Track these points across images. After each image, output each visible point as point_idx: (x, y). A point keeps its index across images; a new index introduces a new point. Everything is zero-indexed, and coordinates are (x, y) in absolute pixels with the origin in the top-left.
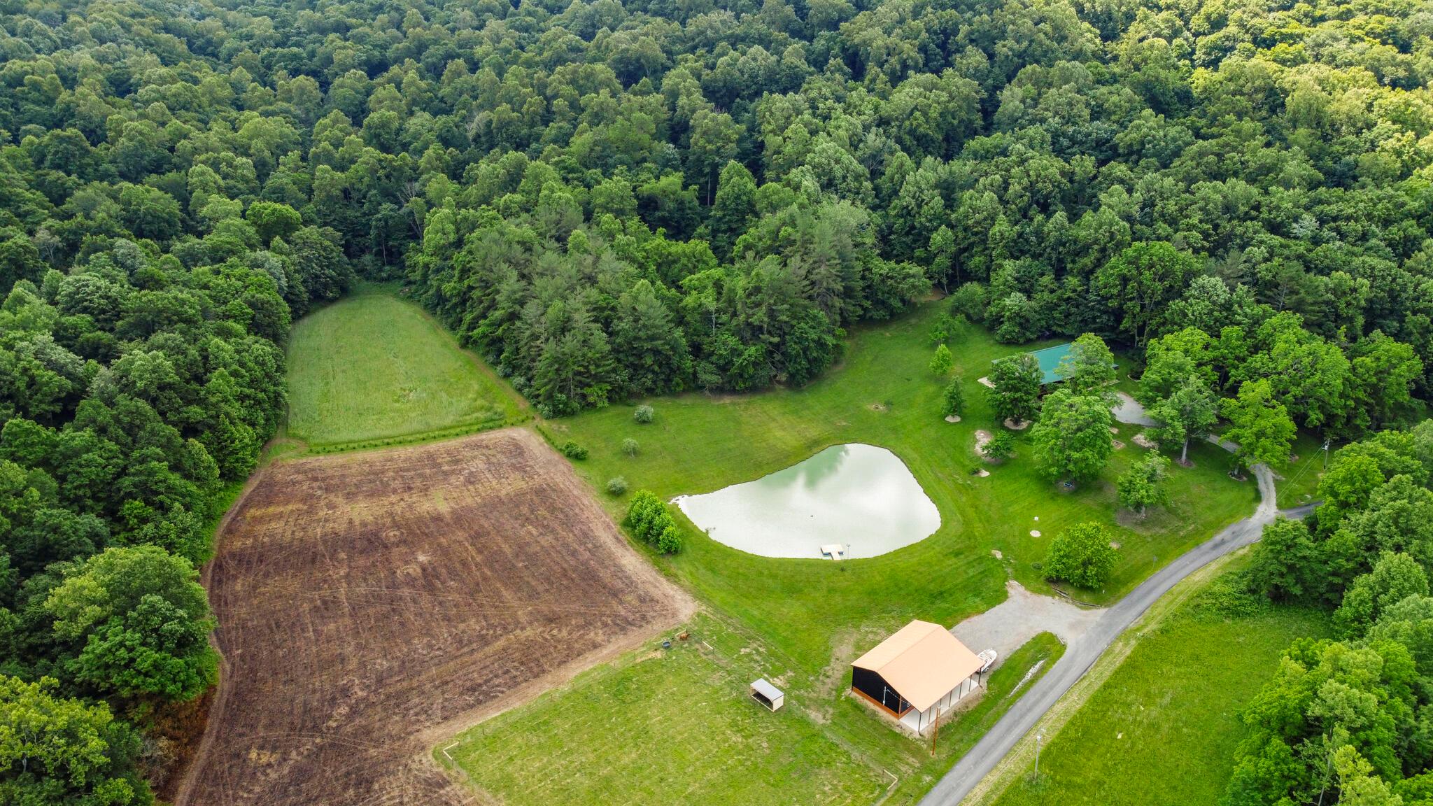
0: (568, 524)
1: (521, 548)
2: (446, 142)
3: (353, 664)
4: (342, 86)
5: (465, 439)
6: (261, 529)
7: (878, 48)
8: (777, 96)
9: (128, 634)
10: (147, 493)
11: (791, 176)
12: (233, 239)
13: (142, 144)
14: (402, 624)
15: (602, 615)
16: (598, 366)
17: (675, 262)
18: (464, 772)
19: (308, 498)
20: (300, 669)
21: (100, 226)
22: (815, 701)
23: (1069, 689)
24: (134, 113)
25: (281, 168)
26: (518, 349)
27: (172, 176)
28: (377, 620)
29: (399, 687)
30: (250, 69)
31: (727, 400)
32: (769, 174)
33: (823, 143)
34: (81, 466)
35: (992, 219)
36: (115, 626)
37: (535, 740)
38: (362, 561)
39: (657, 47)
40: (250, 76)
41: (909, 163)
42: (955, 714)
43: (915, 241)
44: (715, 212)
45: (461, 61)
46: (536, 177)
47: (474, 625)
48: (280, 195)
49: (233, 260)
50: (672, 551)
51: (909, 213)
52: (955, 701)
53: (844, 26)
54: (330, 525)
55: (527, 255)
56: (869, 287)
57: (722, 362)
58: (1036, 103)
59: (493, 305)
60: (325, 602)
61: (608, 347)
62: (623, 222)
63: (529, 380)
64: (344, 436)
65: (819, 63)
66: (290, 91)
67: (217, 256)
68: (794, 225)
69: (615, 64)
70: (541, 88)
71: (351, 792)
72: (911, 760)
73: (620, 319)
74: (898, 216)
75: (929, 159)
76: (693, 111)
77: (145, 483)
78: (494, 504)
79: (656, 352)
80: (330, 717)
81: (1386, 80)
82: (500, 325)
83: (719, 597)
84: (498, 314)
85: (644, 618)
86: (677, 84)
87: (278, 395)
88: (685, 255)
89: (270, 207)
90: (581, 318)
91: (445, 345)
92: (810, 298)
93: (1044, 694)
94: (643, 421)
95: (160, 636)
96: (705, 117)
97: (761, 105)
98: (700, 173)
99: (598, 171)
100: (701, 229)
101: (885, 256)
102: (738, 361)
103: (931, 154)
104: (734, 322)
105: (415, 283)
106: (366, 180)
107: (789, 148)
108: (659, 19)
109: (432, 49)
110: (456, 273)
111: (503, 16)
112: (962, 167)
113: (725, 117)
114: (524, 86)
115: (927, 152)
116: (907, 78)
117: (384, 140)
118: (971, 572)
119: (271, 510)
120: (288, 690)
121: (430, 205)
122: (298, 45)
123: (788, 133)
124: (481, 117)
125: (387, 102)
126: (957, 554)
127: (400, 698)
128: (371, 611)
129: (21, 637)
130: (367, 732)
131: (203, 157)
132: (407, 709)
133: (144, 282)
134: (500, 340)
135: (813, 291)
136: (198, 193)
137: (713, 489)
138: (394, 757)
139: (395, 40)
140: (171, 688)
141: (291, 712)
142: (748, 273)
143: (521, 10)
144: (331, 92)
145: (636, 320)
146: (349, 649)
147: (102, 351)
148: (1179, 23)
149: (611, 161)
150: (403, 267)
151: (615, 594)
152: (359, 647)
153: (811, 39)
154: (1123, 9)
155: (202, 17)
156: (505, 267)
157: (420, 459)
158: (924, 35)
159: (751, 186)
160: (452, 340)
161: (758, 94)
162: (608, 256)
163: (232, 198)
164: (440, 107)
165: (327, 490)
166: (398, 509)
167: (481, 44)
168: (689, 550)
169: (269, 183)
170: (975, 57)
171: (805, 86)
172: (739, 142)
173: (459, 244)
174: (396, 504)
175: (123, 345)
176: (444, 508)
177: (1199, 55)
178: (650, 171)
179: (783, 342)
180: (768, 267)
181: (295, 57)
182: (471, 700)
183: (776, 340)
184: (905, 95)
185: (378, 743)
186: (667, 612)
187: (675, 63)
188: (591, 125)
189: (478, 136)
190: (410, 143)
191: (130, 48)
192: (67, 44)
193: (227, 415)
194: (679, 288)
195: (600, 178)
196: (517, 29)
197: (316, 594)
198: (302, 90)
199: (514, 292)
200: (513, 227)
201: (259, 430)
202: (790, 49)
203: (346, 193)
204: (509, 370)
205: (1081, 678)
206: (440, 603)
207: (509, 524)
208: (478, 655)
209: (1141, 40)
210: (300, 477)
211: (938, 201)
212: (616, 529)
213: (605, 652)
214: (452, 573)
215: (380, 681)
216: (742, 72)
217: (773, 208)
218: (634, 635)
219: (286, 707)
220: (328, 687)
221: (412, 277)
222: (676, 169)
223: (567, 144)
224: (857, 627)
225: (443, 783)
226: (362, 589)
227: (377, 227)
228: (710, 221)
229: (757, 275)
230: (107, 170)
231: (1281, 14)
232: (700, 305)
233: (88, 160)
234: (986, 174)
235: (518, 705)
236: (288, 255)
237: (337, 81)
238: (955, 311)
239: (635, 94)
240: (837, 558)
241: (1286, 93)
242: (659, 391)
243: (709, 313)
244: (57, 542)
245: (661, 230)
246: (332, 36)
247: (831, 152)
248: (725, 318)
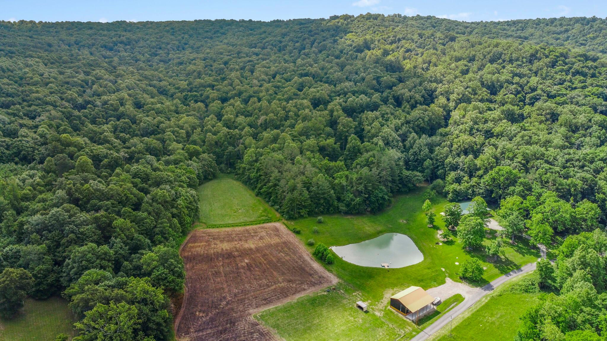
0: (294, 253)
1: (279, 260)
2: (251, 126)
3: (226, 290)
4: (213, 106)
5: (259, 225)
6: (193, 250)
7: (407, 96)
8: (369, 112)
9: (165, 270)
10: (162, 233)
11: (374, 140)
12: (181, 157)
13: (148, 125)
14: (241, 280)
15: (307, 281)
16: (305, 202)
17: (331, 169)
18: (264, 322)
19: (207, 241)
20: (210, 291)
21: (139, 151)
22: (378, 310)
23: (465, 311)
24: (145, 115)
25: (194, 134)
26: (277, 196)
27: (159, 136)
28: (233, 278)
29: (241, 297)
30: (180, 99)
31: (349, 217)
32: (366, 140)
33: (386, 129)
34: (143, 223)
35: (447, 157)
36: (161, 268)
37: (286, 315)
38: (227, 261)
39: (326, 95)
40: (180, 102)
41: (416, 137)
42: (425, 316)
43: (418, 165)
44: (346, 152)
45: (256, 98)
46: (284, 139)
47: (265, 281)
48: (194, 143)
49: (182, 164)
50: (330, 263)
51: (416, 154)
52: (425, 312)
53: (394, 88)
54: (215, 250)
55: (281, 165)
56: (401, 179)
57: (347, 203)
58: (464, 116)
59: (269, 181)
60: (216, 272)
61: (309, 196)
62: (314, 155)
63: (280, 207)
64: (218, 223)
65: (385, 101)
66: (195, 108)
67: (176, 162)
68: (374, 157)
69: (311, 100)
70: (284, 108)
71: (229, 325)
72: (409, 328)
73: (313, 187)
74: (412, 155)
75: (424, 135)
76: (339, 117)
77: (162, 230)
78: (270, 246)
79: (325, 199)
80: (220, 304)
81: (598, 111)
82: (270, 188)
83: (346, 278)
84: (270, 184)
85: (320, 282)
86: (333, 108)
87: (197, 207)
88: (335, 166)
89: (192, 147)
90: (299, 186)
91: (250, 195)
92: (380, 182)
93: (456, 312)
94: (320, 222)
95: (173, 272)
96: (343, 119)
97: (364, 116)
98: (341, 139)
99: (305, 137)
100: (341, 158)
101: (408, 169)
102: (353, 203)
103: (425, 134)
104: (352, 189)
105: (239, 174)
106: (223, 139)
107: (373, 131)
108: (327, 85)
109: (244, 94)
110: (255, 170)
111: (269, 82)
112: (436, 139)
113: (350, 119)
114: (278, 107)
115: (424, 133)
116: (417, 107)
117: (229, 125)
118: (433, 274)
119: (196, 244)
120: (207, 296)
121: (246, 148)
122: (196, 91)
123: (373, 125)
124: (263, 118)
125: (230, 112)
126: (429, 269)
127: (242, 301)
128: (231, 275)
129: (131, 271)
130: (232, 309)
131: (169, 130)
132: (245, 304)
133: (155, 170)
134: (271, 193)
135: (381, 180)
136: (168, 142)
137: (344, 245)
138: (241, 316)
139: (230, 90)
140: (177, 288)
141: (208, 303)
142: (357, 173)
143: (276, 80)
144: (209, 108)
145: (318, 188)
146: (225, 286)
147: (145, 190)
148: (519, 89)
149: (309, 134)
150: (235, 169)
151: (311, 275)
152: (228, 285)
153: (382, 92)
154: (499, 84)
155: (161, 81)
156: (273, 168)
157: (244, 231)
158: (423, 91)
159: (359, 143)
160: (253, 194)
161: (363, 111)
162: (309, 166)
163: (179, 143)
164: (248, 115)
165: (214, 239)
166: (238, 246)
167: (262, 92)
168: (336, 263)
169: (191, 139)
170: (442, 100)
171: (379, 109)
172: (355, 128)
173: (256, 161)
174: (237, 244)
175: (151, 189)
176: (253, 246)
177: (527, 101)
178: (323, 138)
179: (369, 197)
180: (365, 171)
181: (196, 96)
182: (265, 302)
183: (367, 196)
184: (416, 113)
185: (236, 313)
186: (328, 281)
187: (332, 100)
188: (303, 121)
189: (261, 124)
190: (238, 126)
191: (139, 92)
192: (118, 90)
193: (184, 212)
194: (333, 178)
195: (305, 139)
196: (275, 87)
197: (213, 270)
198: (199, 108)
199: (276, 177)
200: (276, 155)
201: (192, 218)
202: (375, 96)
203: (216, 143)
204: (273, 204)
205: (469, 308)
206: (253, 275)
207: (275, 253)
208: (267, 290)
209: (505, 95)
210: (205, 235)
211: (427, 150)
212: (311, 255)
213: (308, 292)
214: (257, 266)
215: (235, 295)
216: (357, 104)
217: (367, 151)
218: (317, 287)
219: (206, 301)
220: (219, 296)
221: (239, 172)
222: (332, 137)
223: (294, 128)
224: (393, 289)
225: (257, 325)
226: (227, 269)
227: (227, 155)
228: (344, 156)
229: (361, 173)
230: (137, 133)
231: (559, 86)
232: (340, 183)
233: (131, 130)
234: (444, 141)
235: (280, 305)
236: (198, 163)
237: (211, 105)
238: (433, 189)
239: (318, 111)
240: (386, 267)
241: (559, 115)
242: (325, 212)
243: (343, 186)
244: (140, 245)
245: (327, 158)
246: (208, 89)
247: (389, 132)
248: (349, 188)
